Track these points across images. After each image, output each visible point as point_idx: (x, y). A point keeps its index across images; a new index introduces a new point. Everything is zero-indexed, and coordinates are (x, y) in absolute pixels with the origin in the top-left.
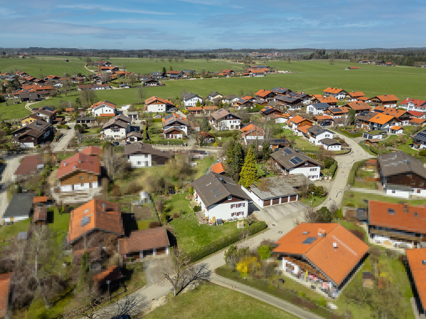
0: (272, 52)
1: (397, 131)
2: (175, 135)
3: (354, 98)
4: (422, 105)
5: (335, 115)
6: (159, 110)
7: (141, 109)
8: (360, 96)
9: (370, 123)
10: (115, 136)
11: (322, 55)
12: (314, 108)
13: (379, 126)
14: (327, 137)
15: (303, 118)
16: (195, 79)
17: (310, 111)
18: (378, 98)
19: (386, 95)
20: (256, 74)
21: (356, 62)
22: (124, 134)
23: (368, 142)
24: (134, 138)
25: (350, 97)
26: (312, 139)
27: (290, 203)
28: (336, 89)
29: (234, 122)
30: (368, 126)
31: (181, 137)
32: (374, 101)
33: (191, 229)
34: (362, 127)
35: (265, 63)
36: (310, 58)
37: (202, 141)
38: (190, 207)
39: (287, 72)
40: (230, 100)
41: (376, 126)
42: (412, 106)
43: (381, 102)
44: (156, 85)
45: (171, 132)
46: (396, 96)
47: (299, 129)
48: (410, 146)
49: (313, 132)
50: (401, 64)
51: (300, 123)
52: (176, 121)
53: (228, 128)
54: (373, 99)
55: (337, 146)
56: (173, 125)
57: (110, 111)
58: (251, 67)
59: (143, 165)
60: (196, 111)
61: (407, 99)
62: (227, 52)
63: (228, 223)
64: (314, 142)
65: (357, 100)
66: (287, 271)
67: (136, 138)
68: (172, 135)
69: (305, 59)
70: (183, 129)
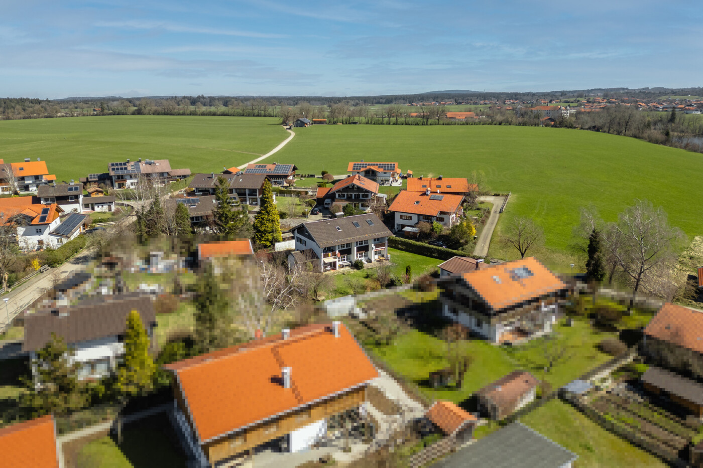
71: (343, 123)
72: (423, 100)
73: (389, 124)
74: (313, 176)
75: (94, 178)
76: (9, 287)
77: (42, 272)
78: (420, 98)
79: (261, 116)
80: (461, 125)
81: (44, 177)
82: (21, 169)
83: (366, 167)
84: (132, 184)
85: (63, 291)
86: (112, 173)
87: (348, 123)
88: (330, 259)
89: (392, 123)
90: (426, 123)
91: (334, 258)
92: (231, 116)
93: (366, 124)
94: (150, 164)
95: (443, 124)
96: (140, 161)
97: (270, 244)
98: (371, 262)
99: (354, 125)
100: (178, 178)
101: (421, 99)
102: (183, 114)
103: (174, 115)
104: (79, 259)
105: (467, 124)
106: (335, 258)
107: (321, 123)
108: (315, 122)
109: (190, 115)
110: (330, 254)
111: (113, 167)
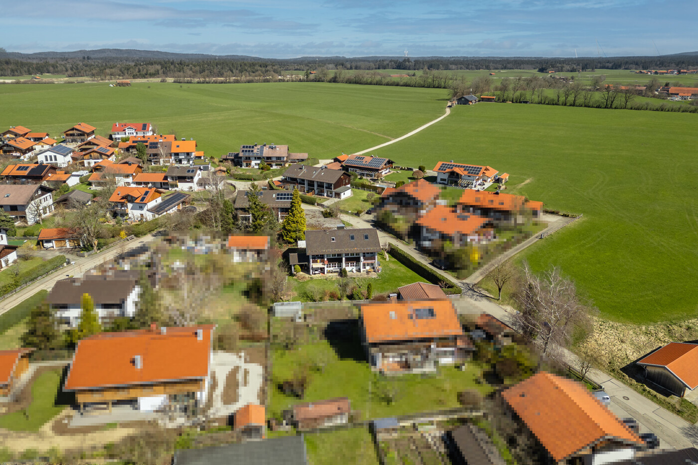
4: (144, 129)
9: (173, 155)
12: (58, 155)
13: (186, 155)
18: (77, 130)
19: (80, 124)
26: (182, 186)
30: (171, 160)
32: (68, 135)
41: (183, 157)
42: (131, 132)
43: (83, 134)
64: (190, 188)
71: (513, 102)
72: (662, 65)
73: (565, 105)
74: (411, 169)
75: (232, 156)
76: (99, 249)
77: (128, 240)
78: (658, 63)
79: (440, 88)
80: (653, 110)
81: (193, 154)
82: (178, 146)
83: (452, 168)
84: (256, 164)
85: (123, 258)
86: (241, 155)
87: (518, 101)
88: (319, 265)
89: (568, 104)
90: (609, 106)
91: (322, 264)
92: (412, 86)
93: (539, 103)
94: (272, 149)
95: (631, 109)
96: (265, 145)
97: (294, 241)
98: (360, 272)
99: (524, 104)
100: (297, 161)
101: (660, 64)
102: (371, 84)
103: (362, 84)
104: (160, 232)
105: (662, 110)
106: (325, 265)
107: (489, 100)
108: (483, 100)
109: (377, 85)
110: (319, 260)
111: (243, 149)
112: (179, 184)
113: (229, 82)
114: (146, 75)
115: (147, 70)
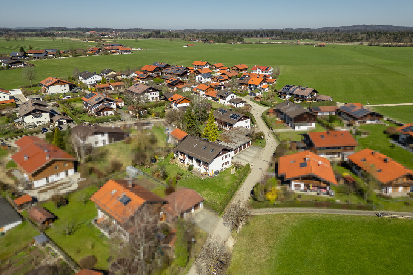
0: (108, 31)
1: (266, 88)
2: (107, 112)
3: (218, 68)
4: (266, 70)
5: (221, 81)
6: (62, 90)
7: (39, 91)
8: (221, 67)
9: (248, 85)
10: (37, 123)
11: (158, 34)
12: (202, 77)
13: (255, 86)
14: (233, 98)
15: (207, 85)
16: (65, 57)
17: (199, 80)
18: (236, 67)
19: (240, 65)
20: (124, 51)
21: (188, 40)
22: (48, 119)
23: (256, 98)
24: (63, 121)
25: (215, 68)
26: (221, 101)
27: (248, 148)
28: (202, 62)
29: (154, 94)
30: (247, 87)
31: (113, 113)
32: (233, 69)
33: (200, 185)
34: (243, 89)
35: (114, 41)
36: (149, 37)
37: (140, 114)
38: (182, 169)
39: (140, 49)
40: (128, 76)
41: (253, 87)
42: (260, 71)
43: (238, 70)
44: (22, 66)
45: (103, 110)
46: (246, 65)
47: (207, 94)
48: (279, 98)
49: (223, 95)
50: (218, 42)
51: (206, 89)
52: (105, 99)
53: (150, 100)
54: (233, 68)
55: (242, 104)
56: (101, 103)
57: (4, 97)
58: (105, 45)
59: (100, 144)
60: (104, 88)
61: (255, 67)
62: (62, 30)
63: (221, 173)
64: (224, 103)
65: (220, 69)
66: (296, 190)
67: (65, 121)
68: (103, 113)
69: (144, 38)
70: (112, 106)
81: (259, 86)
82: (253, 81)
84: (288, 98)
91: (183, 158)
94: (302, 90)
96: (299, 87)
110: (182, 155)
111: (285, 87)
112: (221, 100)
113: (406, 46)
114: (354, 40)
115: (356, 38)
